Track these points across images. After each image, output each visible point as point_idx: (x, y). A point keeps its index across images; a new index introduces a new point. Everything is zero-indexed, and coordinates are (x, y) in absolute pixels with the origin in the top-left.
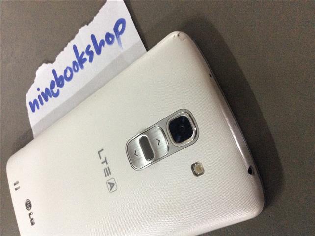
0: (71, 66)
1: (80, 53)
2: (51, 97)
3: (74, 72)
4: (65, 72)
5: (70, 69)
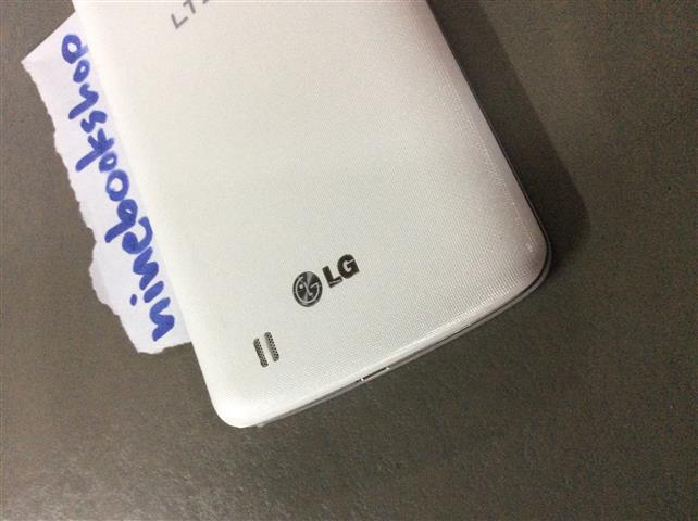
0: (105, 175)
1: (89, 149)
2: (150, 252)
3: (117, 168)
4: (114, 195)
5: (110, 179)
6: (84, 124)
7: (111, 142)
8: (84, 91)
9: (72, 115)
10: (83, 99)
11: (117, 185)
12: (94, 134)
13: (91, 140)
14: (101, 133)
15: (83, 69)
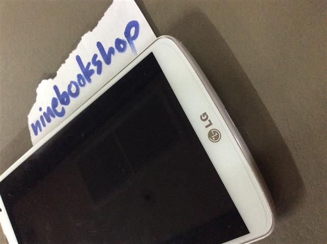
0: (76, 80)
2: (54, 117)
3: (80, 87)
5: (75, 83)
6: (95, 56)
7: (89, 80)
8: (111, 51)
9: (99, 45)
10: (107, 51)
11: (74, 89)
12: (92, 67)
13: (89, 64)
14: (92, 72)
15: (122, 46)
